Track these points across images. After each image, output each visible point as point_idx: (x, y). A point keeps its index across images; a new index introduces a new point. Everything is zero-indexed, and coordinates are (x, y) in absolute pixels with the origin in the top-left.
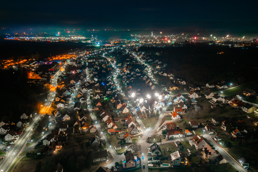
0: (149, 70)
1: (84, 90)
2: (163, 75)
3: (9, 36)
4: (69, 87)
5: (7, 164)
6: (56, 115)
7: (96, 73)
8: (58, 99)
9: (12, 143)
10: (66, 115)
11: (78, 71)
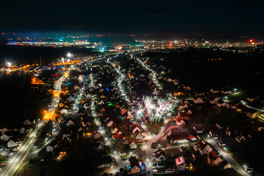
0: (154, 76)
1: (89, 96)
2: (168, 80)
3: (11, 41)
4: (73, 92)
5: (10, 171)
6: (60, 121)
7: (101, 78)
8: (61, 105)
9: (15, 150)
10: (70, 121)
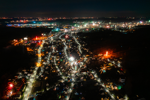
1: (53, 56)
2: (85, 49)
4: (46, 55)
5: (31, 82)
6: (43, 67)
7: (57, 48)
8: (43, 61)
9: (31, 77)
10: (47, 67)
11: (49, 47)
